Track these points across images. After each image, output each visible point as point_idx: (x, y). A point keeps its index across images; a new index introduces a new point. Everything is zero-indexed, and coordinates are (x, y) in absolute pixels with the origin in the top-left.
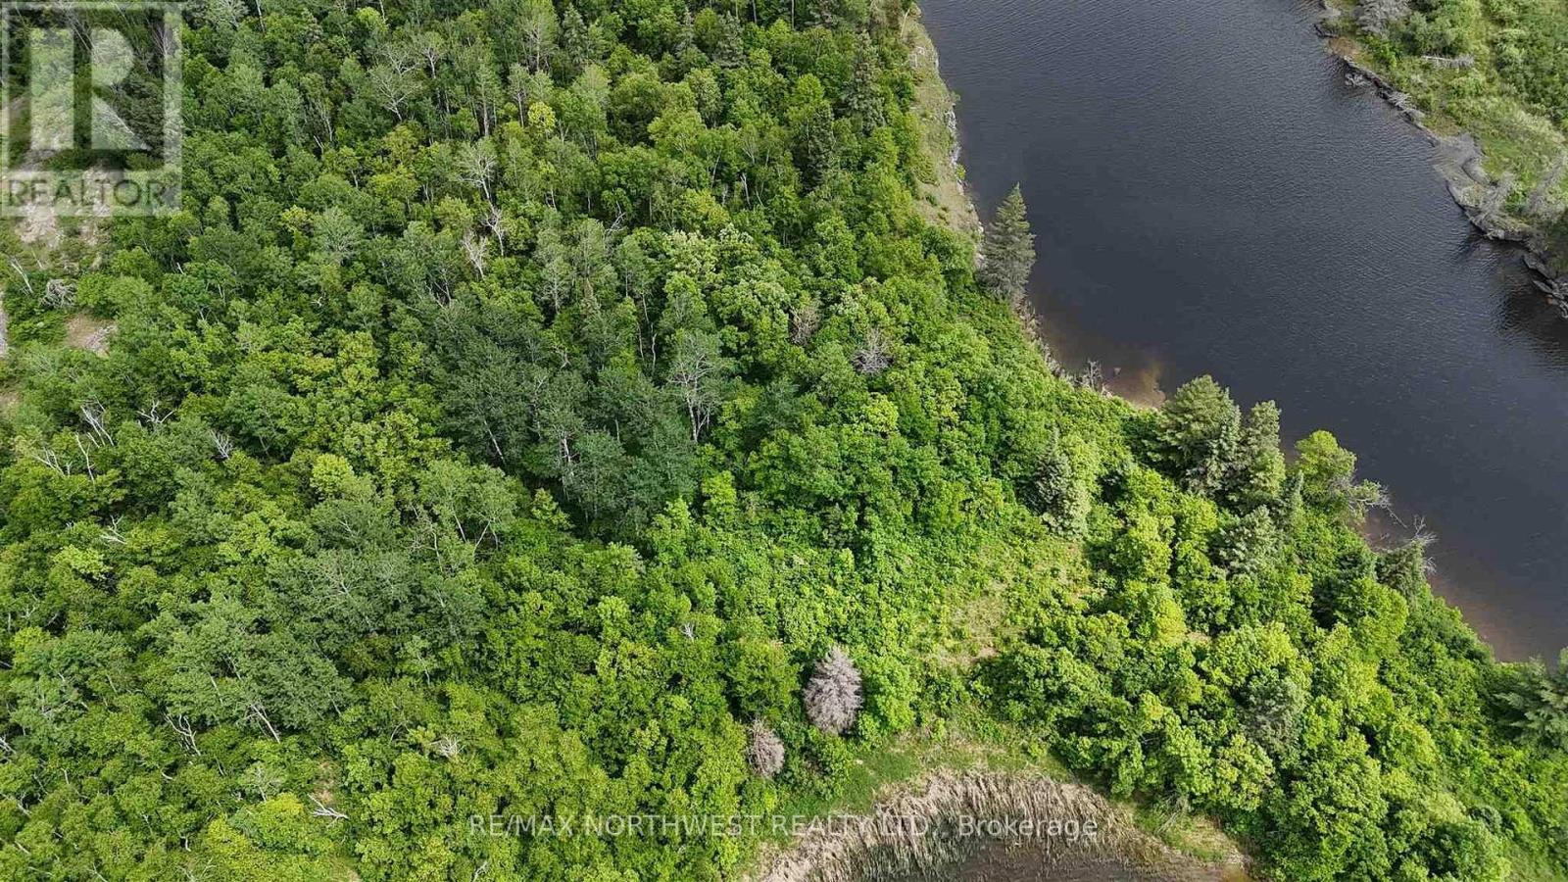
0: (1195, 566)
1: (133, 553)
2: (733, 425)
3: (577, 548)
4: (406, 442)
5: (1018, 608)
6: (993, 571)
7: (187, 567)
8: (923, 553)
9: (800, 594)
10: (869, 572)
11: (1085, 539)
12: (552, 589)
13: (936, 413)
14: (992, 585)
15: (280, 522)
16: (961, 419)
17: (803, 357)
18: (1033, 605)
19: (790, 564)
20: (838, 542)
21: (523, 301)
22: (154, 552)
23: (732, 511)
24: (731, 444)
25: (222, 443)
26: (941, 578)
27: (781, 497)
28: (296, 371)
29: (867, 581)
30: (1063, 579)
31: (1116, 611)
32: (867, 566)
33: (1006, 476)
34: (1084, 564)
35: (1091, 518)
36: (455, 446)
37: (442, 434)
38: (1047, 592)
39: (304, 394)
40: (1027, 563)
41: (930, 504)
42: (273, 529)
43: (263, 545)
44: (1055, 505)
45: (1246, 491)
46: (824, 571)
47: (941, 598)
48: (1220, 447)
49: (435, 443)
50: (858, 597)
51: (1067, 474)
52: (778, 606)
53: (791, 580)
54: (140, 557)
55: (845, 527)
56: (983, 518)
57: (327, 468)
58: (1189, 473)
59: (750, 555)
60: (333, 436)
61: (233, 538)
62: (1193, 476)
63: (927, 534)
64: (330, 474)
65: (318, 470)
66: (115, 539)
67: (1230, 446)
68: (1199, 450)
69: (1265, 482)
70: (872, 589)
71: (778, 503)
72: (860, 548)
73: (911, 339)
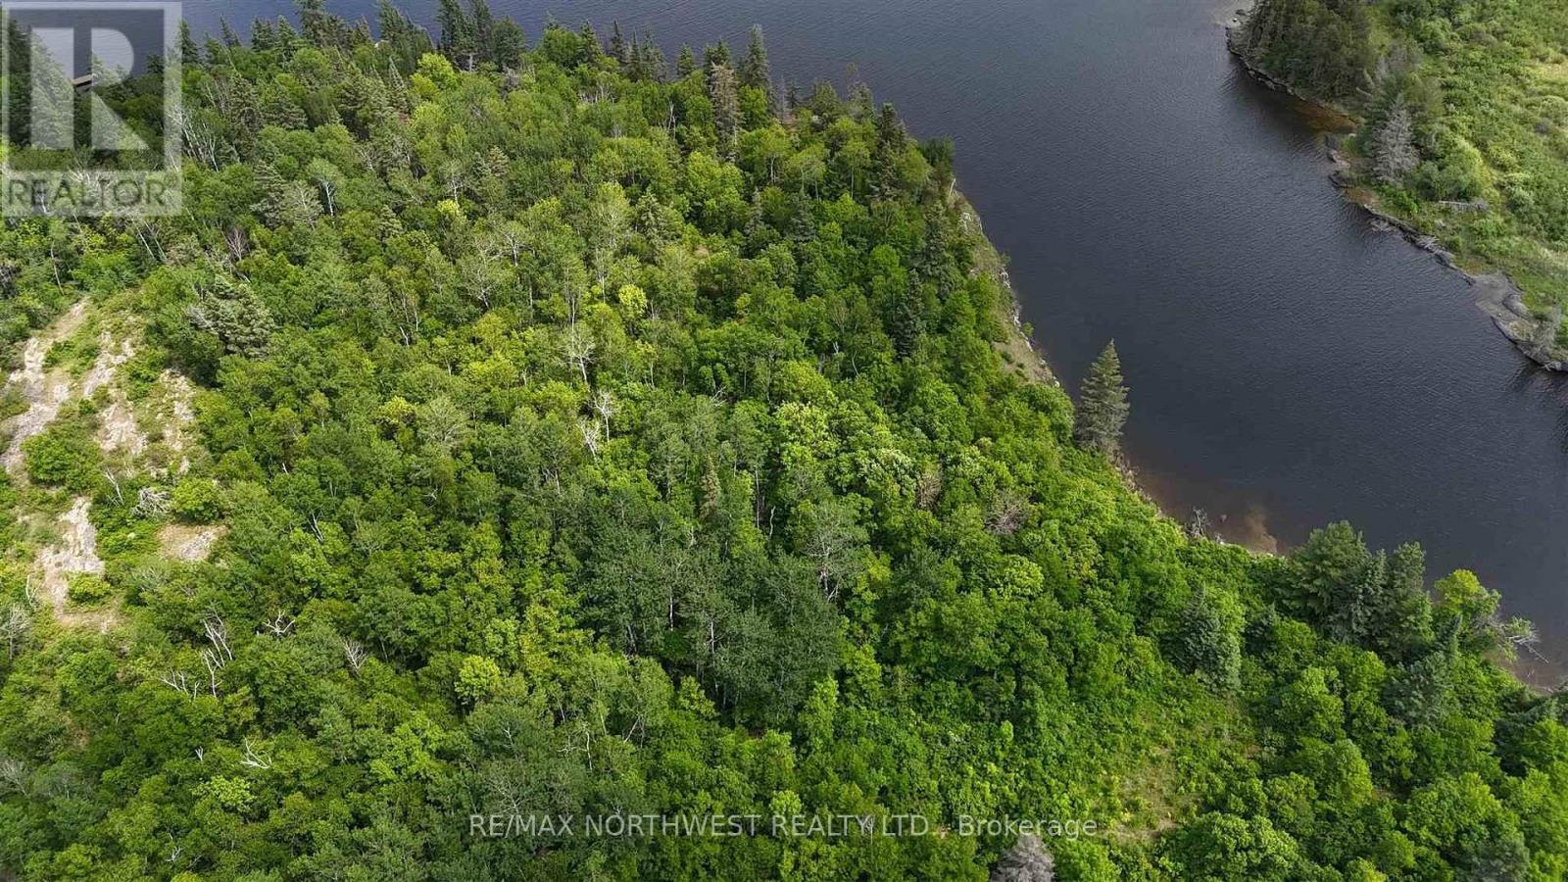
0: (1371, 717)
1: (278, 777)
2: (870, 597)
3: (729, 739)
4: (547, 636)
5: (1189, 775)
6: (1154, 736)
7: (333, 788)
8: (1080, 720)
9: (962, 774)
10: (1032, 745)
11: (1239, 695)
12: (720, 787)
13: (1075, 572)
14: (1157, 751)
15: (435, 734)
16: (1100, 578)
17: (934, 522)
18: (1201, 769)
19: (946, 741)
20: (993, 715)
21: (639, 481)
22: (305, 776)
23: (877, 686)
24: (868, 615)
25: (351, 649)
26: (1104, 746)
27: (930, 670)
28: (420, 569)
29: (1028, 755)
30: (1227, 739)
31: (1298, 772)
32: (1029, 739)
33: (1152, 634)
34: (1244, 721)
35: (1243, 674)
36: (596, 637)
37: (581, 626)
38: (1214, 753)
39: (431, 592)
40: (1187, 724)
41: (1085, 669)
42: (425, 741)
43: (423, 761)
44: (1210, 661)
45: (1397, 635)
46: (983, 748)
47: (1106, 767)
48: (1365, 591)
49: (579, 635)
50: (1022, 772)
51: (1218, 629)
52: (940, 788)
53: (949, 759)
54: (288, 783)
55: (1004, 698)
56: (1134, 679)
57: (475, 669)
58: (1331, 619)
59: (902, 733)
60: (470, 635)
61: (387, 754)
62: (1334, 623)
63: (1082, 699)
64: (477, 676)
65: (465, 673)
66: (255, 764)
67: (1377, 590)
68: (1341, 595)
69: (1416, 625)
70: (1038, 763)
71: (927, 676)
72: (1022, 719)
73: (1035, 498)
